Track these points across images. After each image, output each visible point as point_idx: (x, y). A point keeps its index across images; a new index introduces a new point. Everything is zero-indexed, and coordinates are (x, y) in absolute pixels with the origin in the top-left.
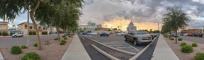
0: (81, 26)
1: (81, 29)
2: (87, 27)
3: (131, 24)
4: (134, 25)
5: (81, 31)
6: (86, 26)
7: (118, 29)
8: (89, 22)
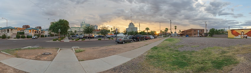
0: (73, 27)
1: (71, 31)
2: (80, 29)
3: (131, 24)
4: (134, 25)
5: (72, 34)
6: (78, 27)
7: (111, 31)
8: (82, 23)
